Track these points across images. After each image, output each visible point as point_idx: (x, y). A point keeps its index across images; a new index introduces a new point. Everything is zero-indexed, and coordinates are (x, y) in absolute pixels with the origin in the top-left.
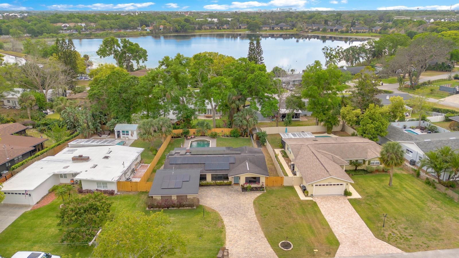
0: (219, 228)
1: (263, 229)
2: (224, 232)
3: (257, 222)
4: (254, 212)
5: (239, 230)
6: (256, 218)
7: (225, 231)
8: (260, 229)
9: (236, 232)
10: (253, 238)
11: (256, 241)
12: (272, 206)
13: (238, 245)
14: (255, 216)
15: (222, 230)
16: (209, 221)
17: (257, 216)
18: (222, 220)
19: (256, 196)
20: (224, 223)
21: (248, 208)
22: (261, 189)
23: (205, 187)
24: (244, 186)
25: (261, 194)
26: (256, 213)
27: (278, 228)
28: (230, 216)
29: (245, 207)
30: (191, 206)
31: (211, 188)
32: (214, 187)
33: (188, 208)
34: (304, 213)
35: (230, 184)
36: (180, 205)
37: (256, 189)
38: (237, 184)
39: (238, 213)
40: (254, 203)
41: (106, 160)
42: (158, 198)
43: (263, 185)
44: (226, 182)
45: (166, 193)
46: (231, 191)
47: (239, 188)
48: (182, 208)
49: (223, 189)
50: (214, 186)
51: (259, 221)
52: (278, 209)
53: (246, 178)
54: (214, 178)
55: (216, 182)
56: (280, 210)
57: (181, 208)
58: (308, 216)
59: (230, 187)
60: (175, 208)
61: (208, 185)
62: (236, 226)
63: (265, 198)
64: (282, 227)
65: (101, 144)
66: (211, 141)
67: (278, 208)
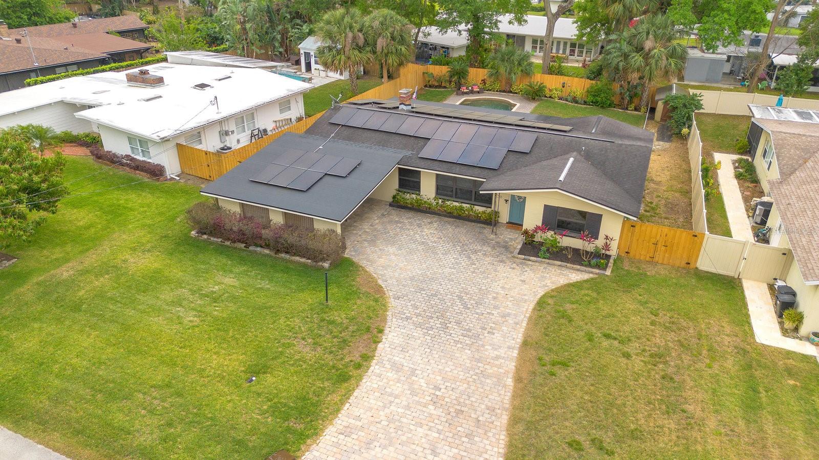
0: (347, 360)
1: (514, 421)
2: (353, 381)
3: (510, 382)
4: (519, 338)
5: (413, 393)
6: (512, 366)
7: (360, 378)
8: (505, 419)
9: (396, 397)
12: (607, 336)
14: (515, 353)
15: (354, 373)
16: (332, 322)
17: (522, 360)
18: (381, 331)
19: (563, 281)
20: (380, 346)
21: (504, 316)
22: (598, 259)
24: (533, 236)
25: (586, 276)
26: (525, 344)
27: (586, 444)
28: (420, 325)
29: (496, 307)
35: (491, 221)
37: (576, 257)
38: (515, 224)
39: (458, 323)
40: (541, 304)
42: (232, 207)
43: (607, 247)
46: (485, 241)
47: (518, 241)
50: (439, 215)
51: (518, 379)
52: (627, 356)
53: (547, 208)
54: (444, 188)
55: (448, 203)
56: (638, 363)
59: (487, 230)
61: (420, 209)
62: (413, 372)
63: (594, 295)
64: (608, 439)
66: (518, 105)
67: (633, 347)
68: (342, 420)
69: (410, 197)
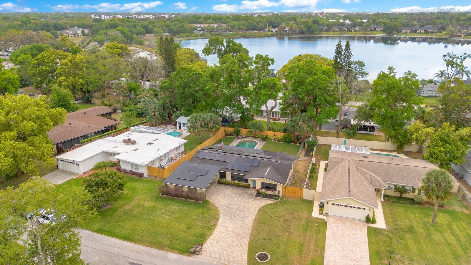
0: (211, 225)
1: (251, 235)
2: (213, 230)
3: (251, 228)
4: (254, 218)
5: (228, 231)
6: (251, 224)
8: (249, 235)
9: (224, 232)
10: (236, 242)
11: (237, 246)
12: (276, 217)
13: (217, 245)
14: (252, 222)
15: (213, 228)
16: (206, 217)
17: (254, 223)
18: (218, 218)
19: (266, 203)
20: (218, 222)
21: (250, 213)
22: (276, 197)
23: (224, 186)
24: (259, 191)
25: (273, 202)
26: (255, 219)
27: (267, 239)
28: (228, 216)
29: (248, 211)
30: (198, 200)
31: (228, 187)
32: (231, 187)
33: (194, 201)
34: (305, 230)
35: (248, 187)
36: (188, 197)
37: (270, 197)
38: (254, 188)
39: (238, 215)
40: (260, 210)
41: (149, 146)
42: (172, 186)
43: (279, 193)
44: (244, 183)
45: (180, 183)
46: (246, 193)
47: (255, 193)
48: (190, 200)
49: (239, 190)
50: (232, 185)
51: (253, 227)
52: (280, 221)
53: (262, 183)
54: (233, 177)
55: (235, 182)
56: (282, 222)
57: (188, 200)
58: (308, 234)
59: (247, 190)
60: (183, 199)
61: (227, 184)
62: (227, 227)
63: (274, 207)
64: (272, 238)
65: (154, 132)
66: (259, 143)
67: (281, 219)
68: (211, 237)
69: (223, 180)
